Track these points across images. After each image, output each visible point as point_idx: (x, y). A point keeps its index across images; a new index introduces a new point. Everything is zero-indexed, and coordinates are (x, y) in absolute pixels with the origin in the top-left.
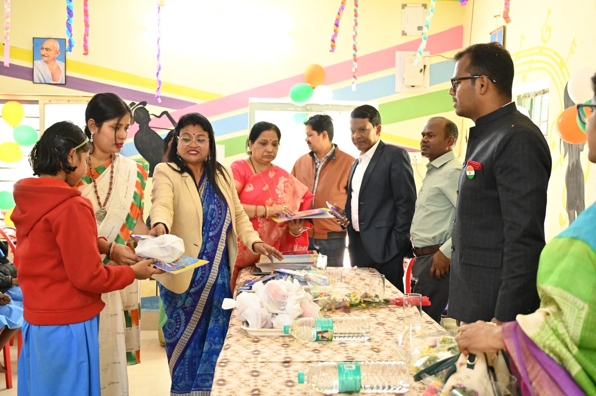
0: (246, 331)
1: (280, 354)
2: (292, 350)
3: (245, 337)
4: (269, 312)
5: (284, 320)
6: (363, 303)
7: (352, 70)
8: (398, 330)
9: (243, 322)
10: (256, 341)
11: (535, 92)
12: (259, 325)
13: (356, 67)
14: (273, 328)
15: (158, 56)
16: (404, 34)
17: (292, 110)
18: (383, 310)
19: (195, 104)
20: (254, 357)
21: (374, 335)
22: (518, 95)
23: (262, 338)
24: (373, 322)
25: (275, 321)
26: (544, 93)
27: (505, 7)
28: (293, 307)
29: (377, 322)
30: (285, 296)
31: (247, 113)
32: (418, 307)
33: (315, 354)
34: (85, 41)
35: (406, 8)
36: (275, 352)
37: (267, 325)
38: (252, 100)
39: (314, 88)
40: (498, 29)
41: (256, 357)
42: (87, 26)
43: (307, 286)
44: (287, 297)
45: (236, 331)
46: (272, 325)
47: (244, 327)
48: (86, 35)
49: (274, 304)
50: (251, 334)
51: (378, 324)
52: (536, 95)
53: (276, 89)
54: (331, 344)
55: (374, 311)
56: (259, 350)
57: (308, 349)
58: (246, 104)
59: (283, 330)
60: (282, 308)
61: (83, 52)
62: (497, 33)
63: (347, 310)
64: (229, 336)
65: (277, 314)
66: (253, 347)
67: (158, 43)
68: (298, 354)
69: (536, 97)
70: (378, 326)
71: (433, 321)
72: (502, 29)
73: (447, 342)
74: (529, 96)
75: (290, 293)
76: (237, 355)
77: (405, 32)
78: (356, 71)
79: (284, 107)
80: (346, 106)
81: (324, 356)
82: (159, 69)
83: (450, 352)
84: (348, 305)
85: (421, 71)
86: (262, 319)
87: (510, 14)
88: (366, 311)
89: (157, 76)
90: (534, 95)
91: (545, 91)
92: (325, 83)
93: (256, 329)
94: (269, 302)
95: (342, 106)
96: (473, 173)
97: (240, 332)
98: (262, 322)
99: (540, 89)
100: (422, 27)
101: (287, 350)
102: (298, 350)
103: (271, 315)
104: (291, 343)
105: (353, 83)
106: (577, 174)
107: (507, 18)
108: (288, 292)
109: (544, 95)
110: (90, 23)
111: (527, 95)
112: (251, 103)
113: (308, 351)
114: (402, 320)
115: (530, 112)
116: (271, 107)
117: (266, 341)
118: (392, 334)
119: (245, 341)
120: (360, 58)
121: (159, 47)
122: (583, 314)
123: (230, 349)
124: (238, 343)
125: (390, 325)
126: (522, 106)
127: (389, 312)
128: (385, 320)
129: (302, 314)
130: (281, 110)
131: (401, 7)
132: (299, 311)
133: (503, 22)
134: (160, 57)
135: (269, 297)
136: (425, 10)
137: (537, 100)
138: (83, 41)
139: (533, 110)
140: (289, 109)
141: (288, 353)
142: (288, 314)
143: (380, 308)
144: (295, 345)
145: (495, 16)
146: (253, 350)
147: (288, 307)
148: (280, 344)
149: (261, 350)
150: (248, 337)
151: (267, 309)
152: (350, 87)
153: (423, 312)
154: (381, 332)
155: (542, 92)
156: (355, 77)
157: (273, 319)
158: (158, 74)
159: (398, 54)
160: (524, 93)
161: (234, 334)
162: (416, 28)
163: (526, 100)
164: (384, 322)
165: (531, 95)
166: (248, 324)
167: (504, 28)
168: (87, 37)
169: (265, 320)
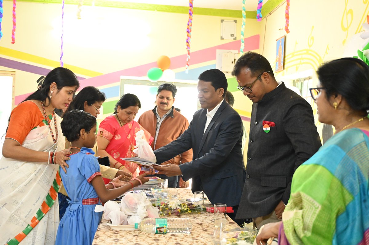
0: (109, 226)
1: (132, 241)
2: (140, 239)
3: (109, 230)
4: (125, 215)
5: (136, 219)
6: (190, 210)
7: (186, 60)
8: (211, 228)
9: (108, 221)
10: (117, 232)
11: (304, 78)
12: (119, 223)
13: (189, 58)
14: (128, 225)
15: (62, 46)
16: (222, 38)
17: (148, 85)
18: (202, 215)
19: (84, 79)
20: (114, 243)
21: (195, 230)
22: (293, 80)
23: (121, 231)
24: (195, 223)
25: (129, 220)
26: (309, 79)
27: (286, 23)
28: (141, 211)
29: (197, 223)
30: (136, 204)
31: (119, 86)
32: (225, 214)
33: (155, 242)
34: (13, 34)
35: (223, 22)
36: (129, 240)
37: (124, 222)
38: (122, 77)
39: (163, 71)
40: (281, 37)
41: (116, 243)
42: (14, 24)
43: (153, 199)
44: (138, 204)
45: (103, 226)
46: (128, 223)
47: (109, 224)
48: (14, 30)
49: (129, 208)
50: (113, 228)
51: (198, 224)
52: (305, 80)
53: (139, 71)
54: (166, 235)
55: (196, 216)
56: (118, 239)
57: (151, 239)
58: (118, 80)
59: (134, 226)
60: (135, 211)
61: (12, 41)
62: (281, 40)
63: (179, 215)
64: (98, 230)
65: (131, 216)
66: (114, 237)
67: (62, 38)
68: (144, 241)
69: (305, 81)
70: (197, 225)
71: (234, 222)
72: (284, 37)
73: (244, 235)
74: (300, 81)
75: (140, 201)
76: (103, 242)
77: (223, 37)
78: (189, 60)
79: (144, 83)
80: (183, 83)
81: (161, 243)
82: (62, 55)
83: (245, 241)
84: (179, 212)
85: (232, 62)
86: (121, 218)
87: (289, 28)
88: (191, 215)
89: (61, 59)
90: (303, 80)
91: (310, 77)
92: (171, 68)
93: (117, 225)
94: (126, 208)
95: (181, 83)
96: (269, 129)
97: (106, 227)
98: (121, 221)
99: (307, 76)
100: (233, 35)
101: (137, 239)
102: (144, 239)
103: (127, 216)
104: (140, 235)
105: (187, 68)
106: (329, 130)
107: (287, 30)
108: (139, 201)
109: (309, 80)
110: (17, 23)
111: (299, 80)
112: (122, 79)
113: (150, 240)
114: (214, 221)
115: (301, 91)
116: (135, 82)
117: (122, 233)
118: (206, 230)
119: (109, 233)
120: (193, 53)
121: (62, 40)
122: (318, 211)
123: (98, 238)
124: (104, 234)
125: (206, 224)
126: (295, 87)
127: (206, 217)
128: (203, 221)
129: (147, 216)
130: (141, 85)
131: (220, 21)
132: (145, 213)
133: (285, 33)
134: (63, 47)
135: (126, 205)
136: (236, 24)
137: (305, 83)
138: (11, 34)
139: (302, 90)
140: (147, 84)
141: (137, 241)
142: (138, 216)
143: (200, 214)
144: (142, 236)
145: (279, 30)
146: (114, 238)
147: (138, 211)
148: (132, 235)
149: (120, 239)
150: (111, 230)
151: (125, 212)
152: (185, 72)
153: (227, 216)
154: (199, 229)
155: (308, 78)
156: (188, 65)
157: (128, 219)
158: (61, 58)
159: (218, 51)
160: (297, 79)
161: (102, 228)
162: (230, 35)
163: (298, 83)
164: (202, 223)
165: (301, 80)
166: (111, 222)
167: (285, 37)
168: (14, 32)
169: (123, 219)
